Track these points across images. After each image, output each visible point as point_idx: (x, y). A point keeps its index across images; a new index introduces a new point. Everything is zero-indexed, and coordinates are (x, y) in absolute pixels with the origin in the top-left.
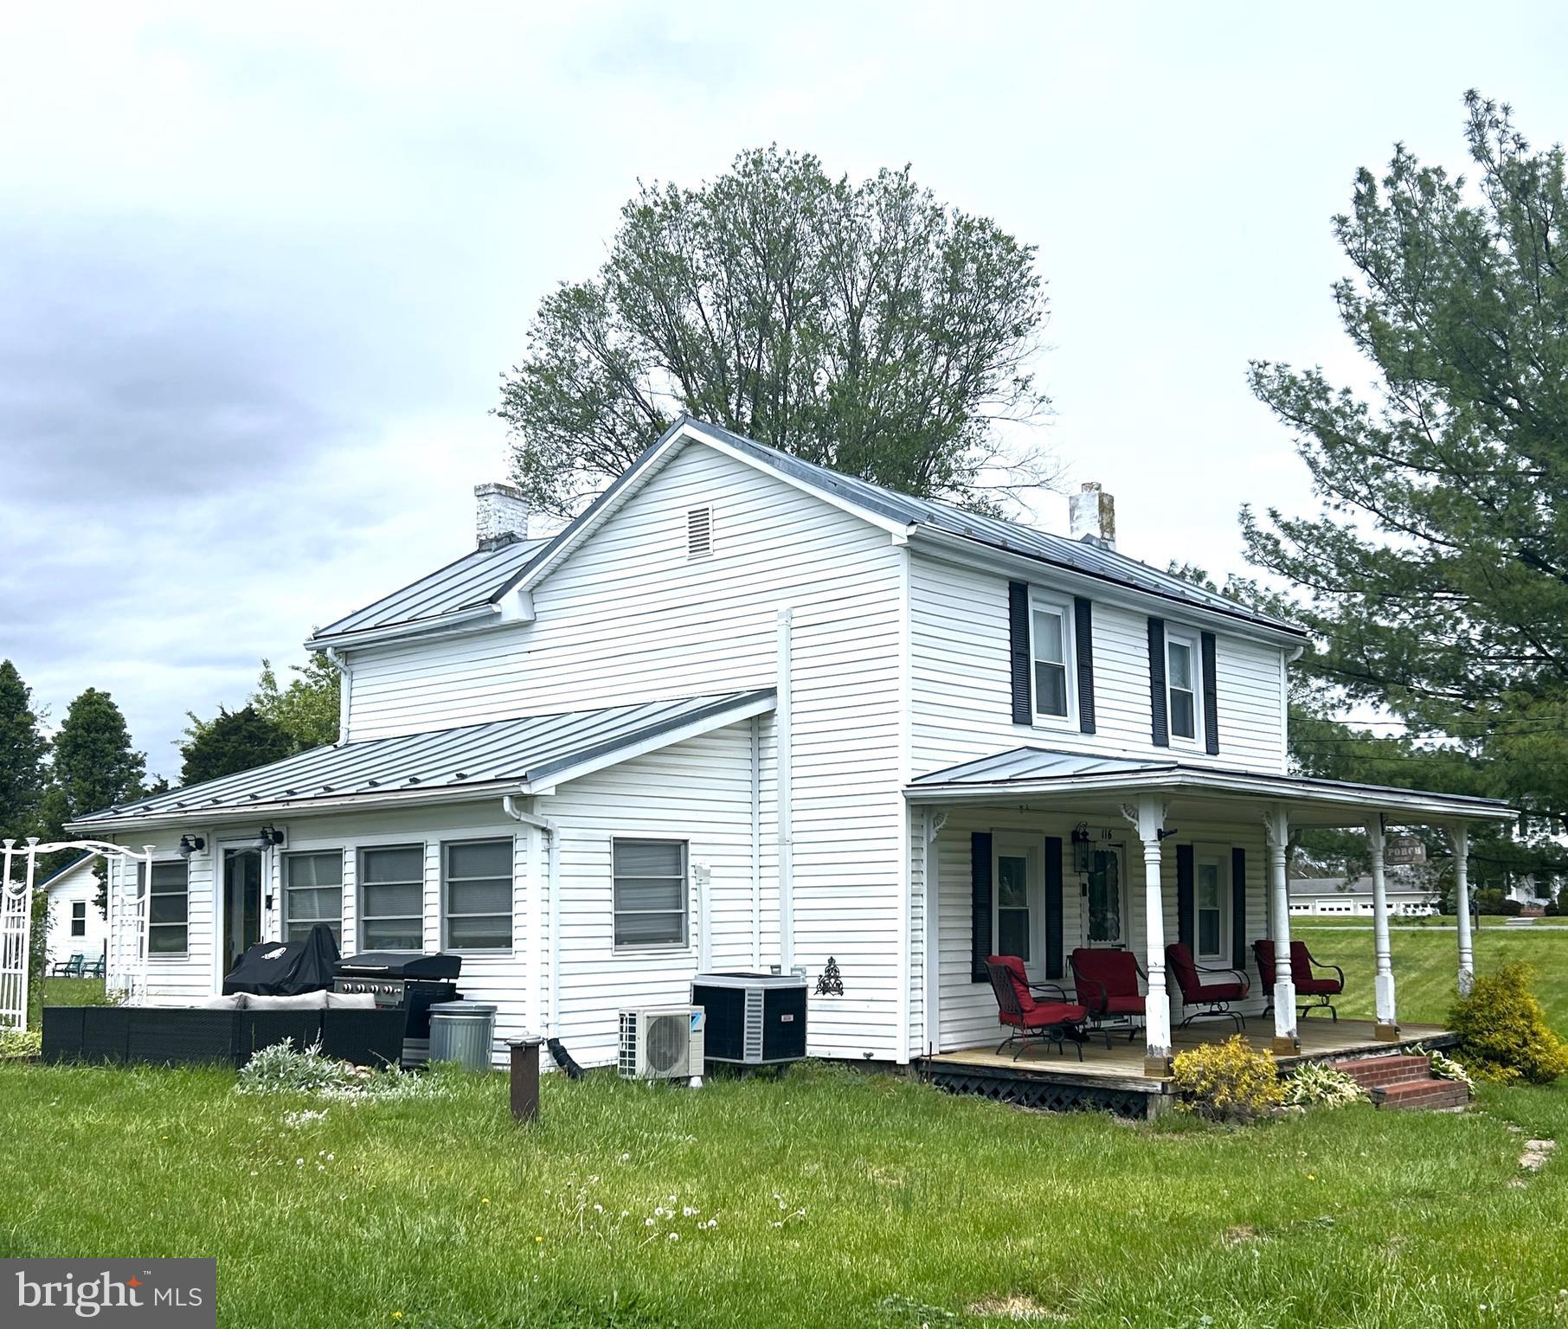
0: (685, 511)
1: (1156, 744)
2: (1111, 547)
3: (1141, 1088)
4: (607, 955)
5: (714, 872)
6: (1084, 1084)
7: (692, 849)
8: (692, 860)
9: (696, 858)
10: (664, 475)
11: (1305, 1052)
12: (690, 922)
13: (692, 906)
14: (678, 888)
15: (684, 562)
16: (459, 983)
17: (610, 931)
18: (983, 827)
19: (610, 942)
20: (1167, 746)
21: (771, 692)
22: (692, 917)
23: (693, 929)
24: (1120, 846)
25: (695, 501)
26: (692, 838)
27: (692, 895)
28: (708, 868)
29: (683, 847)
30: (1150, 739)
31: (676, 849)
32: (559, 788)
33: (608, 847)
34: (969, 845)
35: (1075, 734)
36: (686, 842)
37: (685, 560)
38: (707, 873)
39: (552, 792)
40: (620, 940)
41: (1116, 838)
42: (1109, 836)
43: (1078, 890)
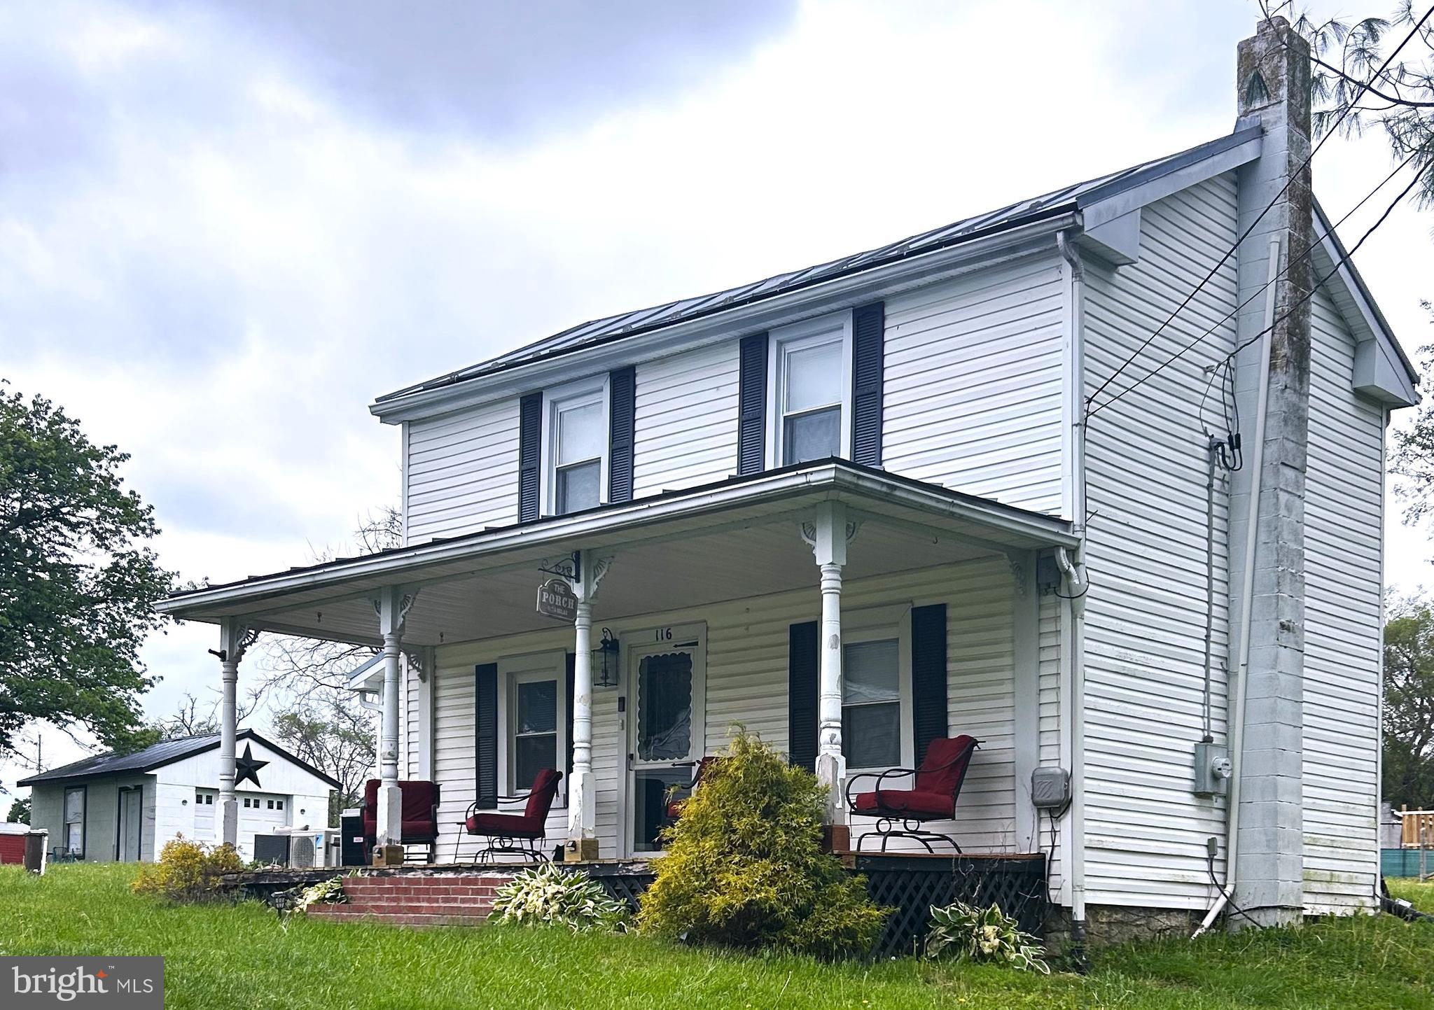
18: (487, 658)
24: (697, 644)
34: (473, 679)
41: (680, 635)
42: (669, 636)
43: (616, 705)
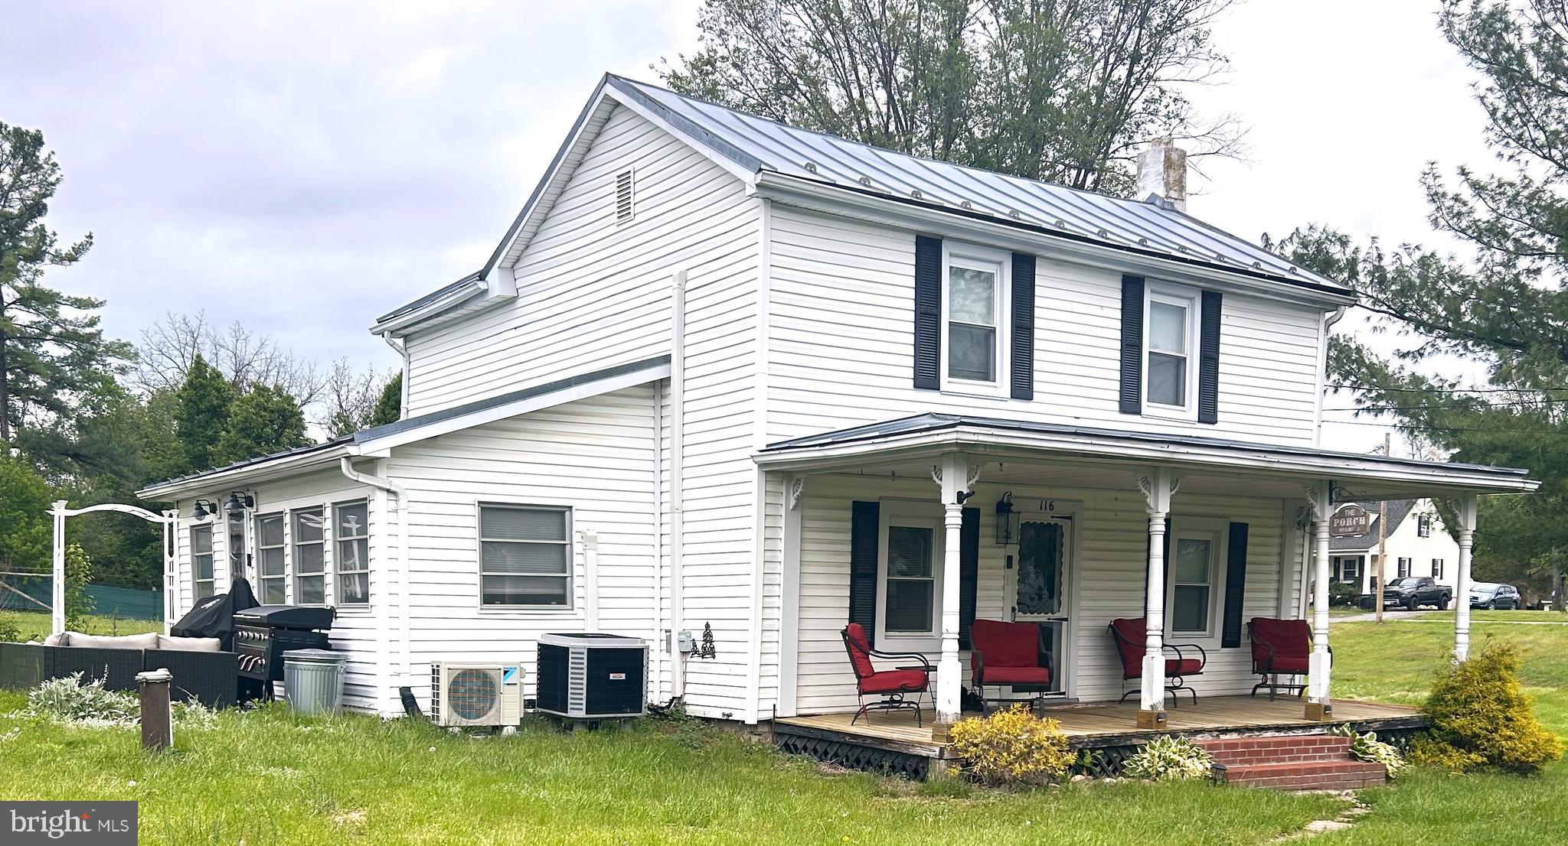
0: (613, 177)
1: (1123, 410)
2: (1178, 206)
3: (924, 753)
4: (474, 613)
5: (602, 538)
6: (884, 747)
7: (576, 515)
8: (576, 526)
9: (580, 524)
10: (601, 139)
11: (1172, 726)
12: (574, 586)
13: (577, 571)
14: (561, 552)
15: (614, 229)
16: (331, 633)
17: (476, 590)
18: (868, 495)
19: (477, 601)
20: (1139, 413)
21: (666, 359)
22: (577, 581)
23: (577, 592)
24: (1069, 518)
25: (620, 165)
26: (576, 504)
27: (577, 559)
28: (594, 534)
29: (567, 514)
30: (1116, 406)
31: (559, 515)
32: (394, 450)
33: (475, 511)
34: (849, 514)
35: (1002, 399)
36: (571, 507)
37: (615, 226)
38: (593, 539)
39: (387, 454)
40: (488, 599)
41: (1060, 509)
42: (1052, 507)
43: (1003, 562)
